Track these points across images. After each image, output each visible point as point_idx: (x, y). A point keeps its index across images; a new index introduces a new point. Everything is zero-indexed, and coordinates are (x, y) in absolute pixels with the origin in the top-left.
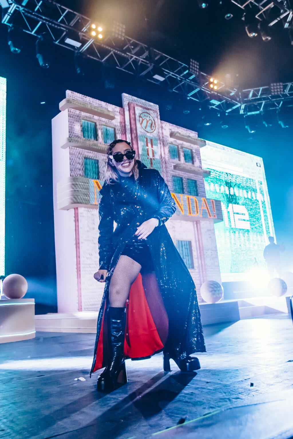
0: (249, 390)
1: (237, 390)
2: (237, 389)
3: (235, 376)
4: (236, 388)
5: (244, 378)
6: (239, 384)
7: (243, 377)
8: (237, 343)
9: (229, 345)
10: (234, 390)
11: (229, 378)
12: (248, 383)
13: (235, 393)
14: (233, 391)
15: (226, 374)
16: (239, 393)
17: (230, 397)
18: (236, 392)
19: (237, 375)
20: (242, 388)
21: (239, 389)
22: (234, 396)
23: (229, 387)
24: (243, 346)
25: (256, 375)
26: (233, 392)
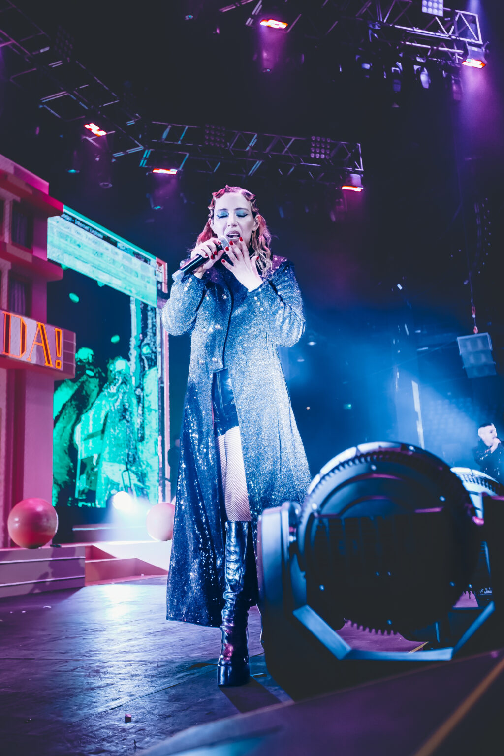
0: (124, 730)
1: (96, 733)
2: (97, 731)
3: (89, 703)
4: (95, 729)
5: (109, 706)
6: (99, 719)
7: (108, 704)
8: (85, 632)
9: (67, 638)
10: (91, 732)
11: (76, 708)
12: (119, 716)
13: (93, 740)
14: (88, 736)
15: (67, 699)
16: (104, 740)
17: (83, 749)
18: (94, 738)
19: (95, 700)
20: (108, 729)
21: (102, 730)
22: (93, 747)
23: (79, 728)
24: (98, 638)
25: (133, 698)
26: (89, 739)
